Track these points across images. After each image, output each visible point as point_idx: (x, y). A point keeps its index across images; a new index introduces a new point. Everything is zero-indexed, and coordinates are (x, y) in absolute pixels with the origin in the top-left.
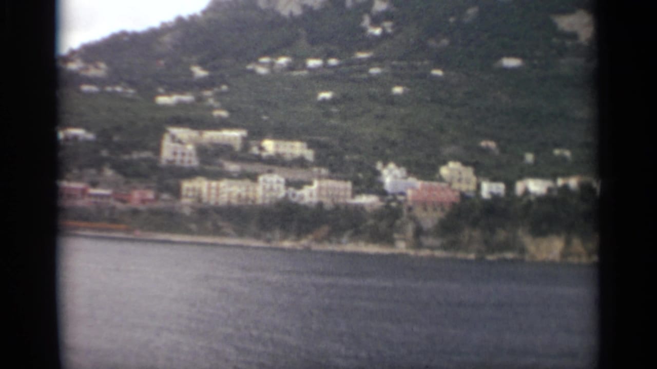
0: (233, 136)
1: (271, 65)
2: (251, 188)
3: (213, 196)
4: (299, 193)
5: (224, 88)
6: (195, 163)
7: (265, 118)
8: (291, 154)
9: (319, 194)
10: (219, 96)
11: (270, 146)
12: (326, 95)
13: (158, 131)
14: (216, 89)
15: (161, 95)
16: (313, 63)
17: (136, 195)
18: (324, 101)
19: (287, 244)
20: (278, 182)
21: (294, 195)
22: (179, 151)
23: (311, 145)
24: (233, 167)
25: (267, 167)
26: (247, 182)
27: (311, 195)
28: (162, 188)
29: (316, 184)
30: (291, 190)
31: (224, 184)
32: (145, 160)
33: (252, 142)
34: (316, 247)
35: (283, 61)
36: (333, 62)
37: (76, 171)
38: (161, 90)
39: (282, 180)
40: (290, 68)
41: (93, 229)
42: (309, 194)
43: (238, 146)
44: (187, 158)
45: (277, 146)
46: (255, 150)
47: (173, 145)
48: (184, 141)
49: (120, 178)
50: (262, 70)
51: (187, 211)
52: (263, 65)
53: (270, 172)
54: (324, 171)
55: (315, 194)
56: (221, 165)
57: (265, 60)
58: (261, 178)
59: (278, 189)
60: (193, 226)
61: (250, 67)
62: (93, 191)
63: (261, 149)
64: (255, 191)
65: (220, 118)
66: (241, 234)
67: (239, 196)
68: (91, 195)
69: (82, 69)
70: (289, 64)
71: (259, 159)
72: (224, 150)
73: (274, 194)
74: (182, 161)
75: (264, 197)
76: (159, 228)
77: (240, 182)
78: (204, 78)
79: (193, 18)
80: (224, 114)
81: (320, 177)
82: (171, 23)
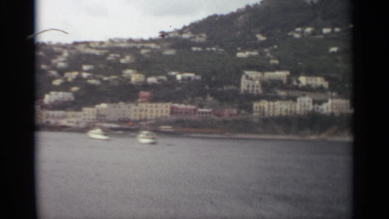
0: (282, 75)
1: (302, 32)
2: (293, 106)
3: (271, 111)
4: (321, 107)
5: (276, 47)
6: (260, 91)
7: (300, 63)
8: (316, 85)
9: (332, 108)
10: (273, 51)
11: (303, 80)
12: (334, 49)
13: (239, 74)
14: (271, 48)
15: (240, 52)
16: (326, 31)
17: (226, 111)
18: (333, 53)
19: (313, 137)
20: (309, 101)
21: (318, 108)
22: (251, 85)
23: (327, 79)
24: (282, 93)
25: (302, 93)
26: (291, 102)
27: (327, 108)
28: (242, 107)
29: (330, 101)
30: (316, 106)
31: (278, 103)
32: (230, 91)
33: (293, 78)
34: (330, 139)
35: (309, 30)
36: (337, 30)
37: (190, 99)
38: (239, 49)
39: (311, 100)
40: (313, 33)
41: (202, 133)
42: (326, 108)
43: (285, 81)
44: (255, 89)
45: (307, 80)
46: (295, 83)
47: (247, 81)
48: (254, 78)
49: (216, 102)
50: (297, 36)
51: (256, 120)
52: (297, 32)
53: (304, 95)
54: (334, 94)
55: (329, 107)
56: (275, 93)
57: (299, 29)
58: (298, 100)
59: (309, 106)
60: (260, 129)
61: (290, 34)
62: (200, 110)
63: (298, 82)
64: (295, 107)
65: (274, 64)
66: (287, 132)
67: (287, 110)
68: (199, 113)
69: (191, 38)
70: (312, 31)
71: (297, 88)
72: (277, 84)
73: (306, 108)
74: (253, 91)
75: (300, 111)
76: (240, 131)
77: (287, 102)
78: (264, 41)
79: (256, 6)
80: (276, 62)
81: (332, 98)
82: (243, 9)
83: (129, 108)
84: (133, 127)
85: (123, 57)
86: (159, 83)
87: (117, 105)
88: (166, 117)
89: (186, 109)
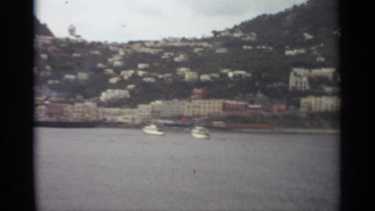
0: (327, 72)
2: (338, 101)
3: (318, 107)
5: (322, 45)
6: (308, 87)
10: (319, 49)
13: (287, 71)
14: (317, 46)
15: (288, 50)
17: (276, 107)
22: (299, 82)
24: (328, 89)
26: (336, 98)
28: (290, 103)
31: (323, 99)
32: (280, 87)
33: (338, 75)
37: (241, 95)
38: (287, 47)
41: (252, 128)
43: (330, 77)
44: (303, 85)
46: (339, 80)
47: (295, 78)
48: (301, 76)
49: (266, 98)
51: (304, 115)
56: (322, 89)
60: (307, 124)
62: (251, 106)
65: (320, 61)
67: (332, 106)
68: (250, 109)
69: (242, 37)
72: (323, 80)
74: (301, 87)
76: (290, 126)
77: (332, 98)
78: (311, 40)
79: (302, 6)
80: (322, 59)
82: (290, 9)
83: (183, 104)
84: (187, 123)
85: (176, 56)
86: (212, 80)
87: (171, 102)
88: (218, 113)
89: (238, 105)
